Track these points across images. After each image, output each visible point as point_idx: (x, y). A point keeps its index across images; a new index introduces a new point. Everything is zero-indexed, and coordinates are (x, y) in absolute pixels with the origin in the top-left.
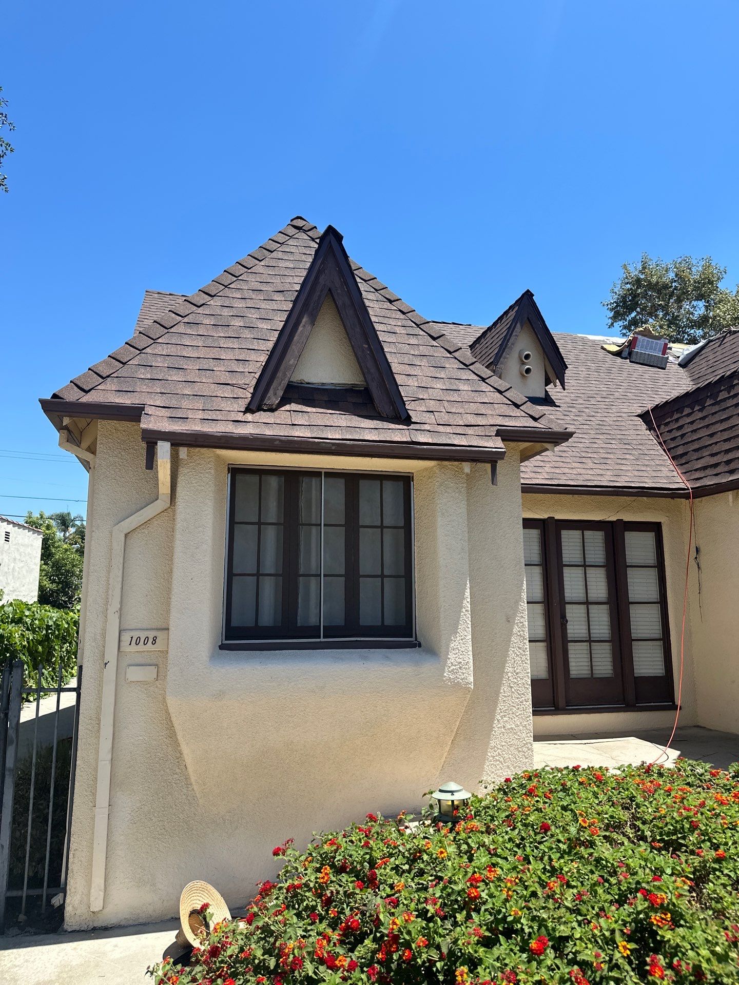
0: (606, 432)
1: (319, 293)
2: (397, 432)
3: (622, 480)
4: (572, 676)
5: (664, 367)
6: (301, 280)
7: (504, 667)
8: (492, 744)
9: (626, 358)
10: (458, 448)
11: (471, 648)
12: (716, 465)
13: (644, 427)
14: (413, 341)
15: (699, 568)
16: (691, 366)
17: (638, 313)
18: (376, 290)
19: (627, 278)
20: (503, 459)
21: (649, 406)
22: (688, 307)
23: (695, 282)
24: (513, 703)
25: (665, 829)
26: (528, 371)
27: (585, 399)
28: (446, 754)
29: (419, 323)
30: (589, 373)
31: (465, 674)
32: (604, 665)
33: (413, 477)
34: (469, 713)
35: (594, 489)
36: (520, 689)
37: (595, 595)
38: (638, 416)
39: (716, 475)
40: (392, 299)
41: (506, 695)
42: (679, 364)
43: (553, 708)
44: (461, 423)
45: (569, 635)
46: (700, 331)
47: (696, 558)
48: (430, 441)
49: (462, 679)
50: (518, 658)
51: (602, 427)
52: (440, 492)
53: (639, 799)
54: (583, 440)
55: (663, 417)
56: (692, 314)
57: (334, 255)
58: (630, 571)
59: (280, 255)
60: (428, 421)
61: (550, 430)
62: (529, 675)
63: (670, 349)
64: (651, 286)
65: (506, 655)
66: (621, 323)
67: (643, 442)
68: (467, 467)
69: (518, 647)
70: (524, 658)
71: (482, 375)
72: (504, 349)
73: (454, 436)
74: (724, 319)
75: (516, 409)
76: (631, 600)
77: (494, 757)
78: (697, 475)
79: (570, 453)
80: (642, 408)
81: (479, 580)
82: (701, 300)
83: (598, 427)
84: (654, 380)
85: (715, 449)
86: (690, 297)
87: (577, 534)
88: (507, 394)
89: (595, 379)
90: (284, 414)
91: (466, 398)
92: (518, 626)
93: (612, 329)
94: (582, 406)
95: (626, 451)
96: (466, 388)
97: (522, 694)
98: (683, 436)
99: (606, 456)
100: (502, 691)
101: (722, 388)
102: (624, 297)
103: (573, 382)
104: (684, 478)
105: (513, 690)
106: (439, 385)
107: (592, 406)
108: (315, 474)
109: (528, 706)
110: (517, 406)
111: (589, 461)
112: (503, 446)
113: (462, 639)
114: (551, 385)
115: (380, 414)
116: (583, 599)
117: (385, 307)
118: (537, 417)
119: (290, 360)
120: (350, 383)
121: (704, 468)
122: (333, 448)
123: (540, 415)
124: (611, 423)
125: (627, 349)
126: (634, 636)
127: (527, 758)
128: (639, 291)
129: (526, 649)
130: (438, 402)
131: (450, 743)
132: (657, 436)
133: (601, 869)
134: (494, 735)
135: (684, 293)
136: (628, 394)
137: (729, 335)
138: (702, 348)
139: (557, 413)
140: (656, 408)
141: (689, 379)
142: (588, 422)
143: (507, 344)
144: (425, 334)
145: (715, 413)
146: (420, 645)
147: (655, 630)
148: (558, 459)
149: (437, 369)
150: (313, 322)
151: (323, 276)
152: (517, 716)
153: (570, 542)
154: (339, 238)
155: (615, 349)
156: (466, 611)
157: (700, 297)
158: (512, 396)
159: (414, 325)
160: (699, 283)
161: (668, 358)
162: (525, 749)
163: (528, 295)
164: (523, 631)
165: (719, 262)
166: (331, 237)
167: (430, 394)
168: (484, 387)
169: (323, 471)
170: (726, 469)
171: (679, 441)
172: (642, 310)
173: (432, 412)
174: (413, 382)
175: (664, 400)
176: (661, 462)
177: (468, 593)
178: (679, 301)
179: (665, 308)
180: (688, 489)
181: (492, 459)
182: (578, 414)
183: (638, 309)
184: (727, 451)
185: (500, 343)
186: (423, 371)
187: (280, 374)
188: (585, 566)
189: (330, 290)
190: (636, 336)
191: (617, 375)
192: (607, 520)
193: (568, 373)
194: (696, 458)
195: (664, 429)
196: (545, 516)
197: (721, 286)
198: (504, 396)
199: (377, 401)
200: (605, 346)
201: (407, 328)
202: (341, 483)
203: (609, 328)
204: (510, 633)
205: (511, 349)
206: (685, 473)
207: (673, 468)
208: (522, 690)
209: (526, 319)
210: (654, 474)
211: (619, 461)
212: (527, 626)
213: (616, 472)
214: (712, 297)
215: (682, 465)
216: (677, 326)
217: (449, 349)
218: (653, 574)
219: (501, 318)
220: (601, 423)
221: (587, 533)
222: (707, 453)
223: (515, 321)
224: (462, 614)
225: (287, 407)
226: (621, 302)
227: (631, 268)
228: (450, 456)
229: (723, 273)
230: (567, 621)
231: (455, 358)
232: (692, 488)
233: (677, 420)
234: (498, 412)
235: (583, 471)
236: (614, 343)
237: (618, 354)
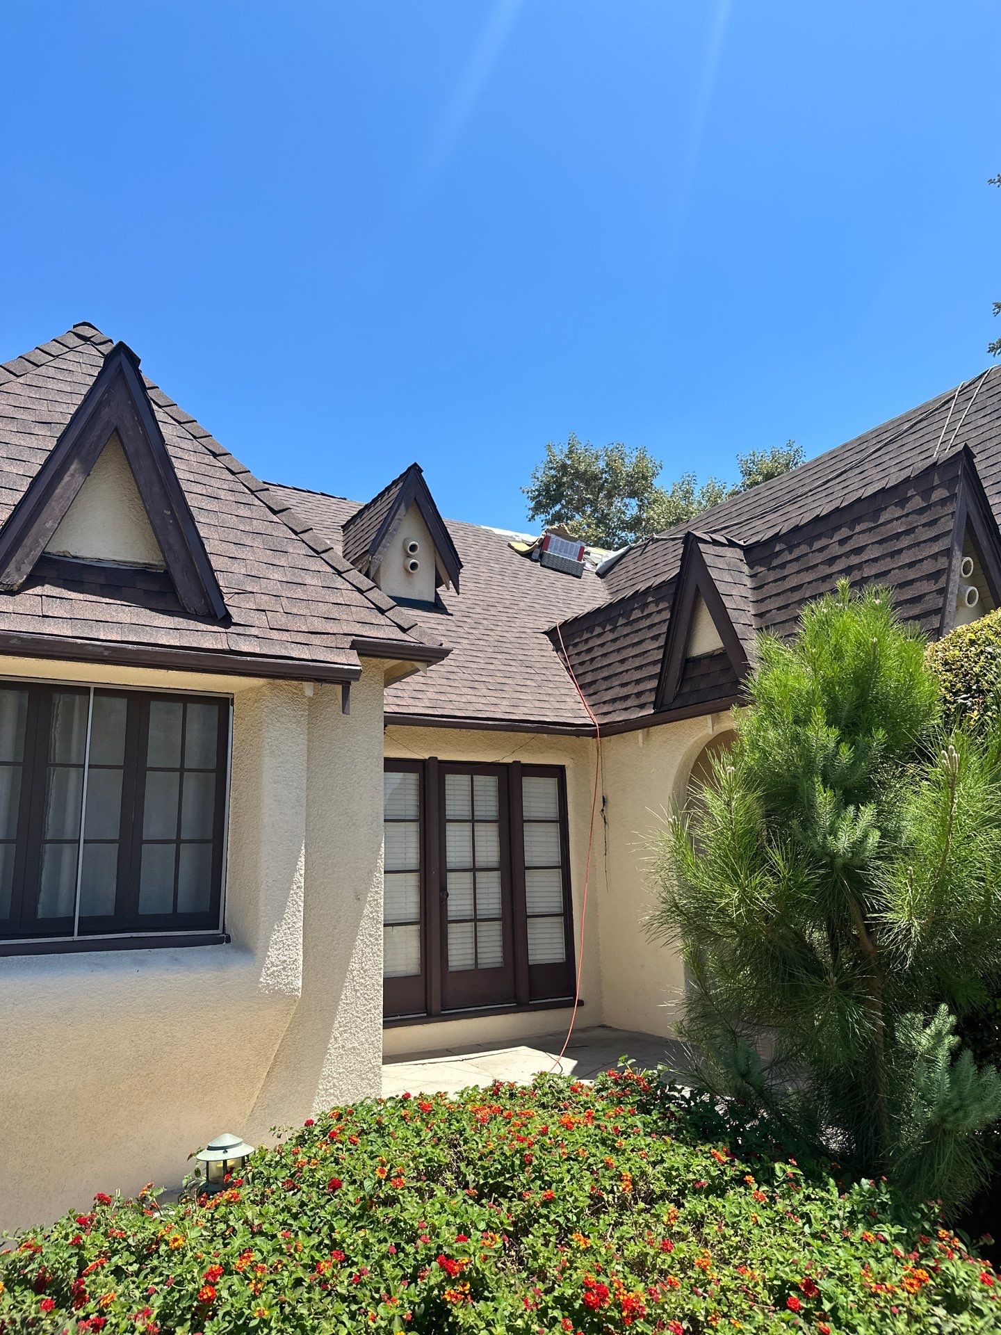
0: (506, 650)
1: (97, 433)
2: (209, 636)
3: (519, 712)
4: (450, 969)
5: (579, 575)
6: (73, 410)
7: (348, 963)
8: (325, 1071)
9: (536, 561)
10: (297, 662)
11: (301, 940)
12: (626, 698)
13: (551, 646)
14: (243, 511)
15: (605, 822)
16: (609, 576)
17: (563, 507)
18: (195, 437)
19: (551, 462)
20: (358, 679)
21: (559, 621)
22: (619, 504)
23: (628, 476)
24: (357, 1012)
25: (492, 1169)
26: (414, 566)
27: (485, 607)
28: (258, 1092)
29: (254, 489)
30: (491, 575)
31: (290, 978)
32: (492, 953)
33: (233, 699)
34: (296, 1031)
35: (486, 722)
36: (368, 992)
37: (484, 859)
38: (545, 633)
39: (626, 709)
40: (217, 452)
41: (348, 1002)
42: (597, 573)
43: (425, 1015)
44: (304, 628)
45: (449, 914)
46: (633, 534)
47: (603, 810)
48: (257, 651)
49: (285, 985)
50: (368, 950)
51: (502, 644)
52: (270, 722)
53: (469, 1132)
54: (478, 660)
55: (573, 635)
56: (624, 513)
57: (126, 384)
58: (527, 828)
59: (51, 372)
60: (257, 623)
61: (421, 645)
62: (382, 972)
63: (588, 553)
64: (579, 475)
65: (352, 947)
66: (543, 517)
67: (548, 665)
68: (308, 689)
69: (369, 934)
70: (375, 949)
71: (337, 567)
72: (384, 535)
73: (293, 645)
74: (658, 523)
75: (380, 615)
76: (527, 864)
77: (326, 1090)
78: (606, 708)
79: (461, 675)
80: (549, 623)
81: (320, 844)
82: (634, 498)
83: (496, 644)
84: (567, 591)
85: (626, 678)
86: (622, 493)
87: (464, 779)
88: (369, 595)
89: (498, 584)
90: (29, 601)
91: (314, 596)
92: (370, 905)
93: (533, 522)
94: (479, 616)
95: (527, 676)
97: (371, 999)
98: (592, 660)
99: (504, 681)
100: (343, 997)
101: (636, 606)
102: (547, 486)
103: (471, 585)
104: (591, 712)
105: (358, 995)
106: (277, 575)
107: (491, 617)
108: (80, 690)
109: (378, 1015)
110: (382, 611)
111: (482, 686)
112: (359, 663)
113: (289, 928)
114: (443, 588)
115: (184, 608)
116: (469, 865)
117: (206, 461)
118: (406, 627)
119: (47, 521)
120: (142, 561)
121: (614, 700)
122: (106, 653)
123: (410, 625)
124: (512, 639)
125: (538, 550)
126: (529, 911)
127: (372, 1088)
128: (565, 479)
129: (380, 936)
130: (274, 598)
131: (264, 1077)
132: (565, 659)
133: (396, 1234)
134: (328, 1059)
135: (615, 488)
136: (535, 605)
137: (651, 543)
138: (623, 556)
139: (448, 622)
140: (565, 625)
141: (607, 592)
142: (486, 638)
143: (387, 530)
144: (262, 504)
145: (628, 635)
146: (228, 940)
147: (556, 904)
148: (444, 682)
149: (275, 553)
150: (87, 472)
151: (107, 409)
152: (362, 1030)
153: (456, 789)
154: (134, 361)
155: (524, 548)
156: (298, 887)
157: (633, 494)
158: (376, 598)
159: (247, 491)
160: (632, 478)
161: (584, 565)
162: (370, 1076)
163: (415, 470)
164: (377, 912)
165: (655, 455)
166: (123, 358)
167: (263, 585)
168: (339, 582)
169: (93, 686)
170: (637, 702)
171: (588, 667)
172: (568, 503)
173: (264, 611)
174: (237, 568)
175: (575, 615)
176: (566, 691)
177: (301, 863)
178: (609, 496)
179: (593, 503)
180: (595, 726)
181: (344, 679)
182: (475, 625)
183: (564, 502)
184: (638, 682)
185: (378, 526)
186: (256, 554)
187: (28, 541)
188: (473, 821)
189: (116, 429)
190: (548, 534)
191: (525, 581)
192: (501, 761)
193: (464, 574)
194: (604, 687)
195: (573, 651)
196: (426, 756)
197: (657, 483)
198: (366, 597)
199: (181, 591)
200: (513, 544)
201: (237, 494)
202: (121, 704)
203: (530, 520)
204: (359, 915)
205: (393, 536)
206: (593, 705)
207: (579, 699)
208: (372, 994)
209: (413, 498)
210: (558, 705)
211: (518, 688)
212: (382, 904)
213: (514, 702)
214: (646, 495)
215: (590, 695)
216: (606, 525)
217: (295, 528)
218: (554, 830)
219: (381, 495)
220: (501, 639)
221: (477, 778)
222: (617, 683)
223: (398, 500)
224: (292, 892)
225: (38, 590)
226: (543, 490)
227: (556, 451)
228: (285, 673)
229: (659, 468)
230: (447, 896)
231: (303, 541)
232: (599, 725)
233: (587, 641)
234: (355, 617)
235: (474, 699)
236: (523, 541)
237: (527, 555)
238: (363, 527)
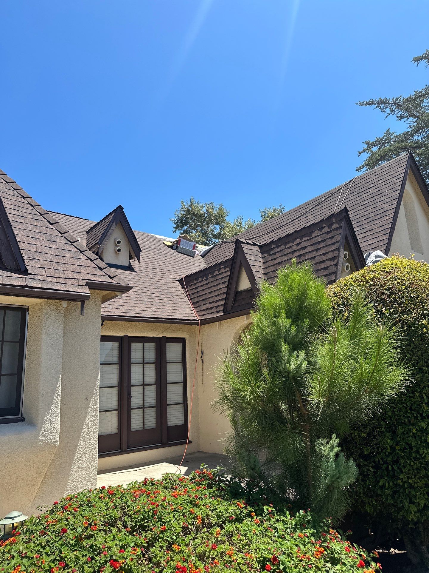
0: (160, 288)
2: (17, 279)
3: (165, 315)
4: (132, 430)
5: (193, 256)
7: (82, 429)
8: (70, 479)
9: (175, 250)
10: (59, 292)
11: (59, 419)
12: (211, 308)
13: (180, 286)
14: (37, 223)
15: (203, 362)
16: (206, 257)
17: (188, 227)
18: (14, 189)
19: (183, 208)
20: (88, 300)
21: (184, 276)
22: (212, 227)
23: (215, 215)
24: (86, 451)
26: (119, 250)
27: (151, 269)
28: (37, 491)
29: (42, 213)
30: (154, 255)
31: (53, 437)
32: (151, 421)
33: (28, 309)
35: (150, 319)
36: (91, 442)
37: (149, 380)
38: (178, 280)
39: (211, 313)
40: (25, 196)
41: (82, 446)
42: (201, 256)
43: (120, 451)
44: (63, 276)
45: (132, 405)
46: (217, 240)
47: (201, 357)
48: (40, 286)
49: (51, 440)
50: (91, 423)
51: (158, 285)
52: (46, 319)
54: (147, 292)
55: (190, 282)
56: (214, 231)
58: (168, 366)
60: (40, 273)
61: (119, 284)
62: (98, 432)
63: (197, 247)
64: (195, 214)
65: (84, 421)
66: (179, 231)
67: (179, 294)
68: (64, 304)
69: (92, 416)
70: (95, 422)
71: (80, 249)
72: (105, 236)
73: (57, 284)
74: (228, 236)
75: (100, 271)
76: (168, 382)
77: (70, 488)
78: (203, 313)
79: (140, 299)
80: (179, 276)
82: (218, 225)
83: (156, 285)
84: (188, 263)
85: (212, 300)
86: (213, 223)
87: (140, 345)
88: (95, 262)
89: (158, 259)
91: (69, 262)
92: (92, 402)
94: (149, 273)
95: (169, 299)
96: (69, 255)
97: (92, 445)
98: (198, 292)
99: (159, 301)
100: (79, 444)
101: (216, 269)
102: (181, 218)
103: (145, 259)
104: (197, 315)
105: (87, 443)
106: (51, 252)
107: (154, 273)
109: (96, 452)
110: (101, 269)
111: (149, 303)
112: (89, 292)
113: (53, 414)
114: (132, 260)
115: (5, 266)
116: (142, 383)
117: (19, 200)
118: (112, 276)
121: (206, 310)
123: (114, 275)
124: (164, 283)
125: (176, 245)
126: (168, 402)
127: (92, 485)
128: (189, 216)
129: (97, 416)
130: (49, 262)
131: (40, 483)
132: (186, 291)
134: (72, 473)
135: (210, 220)
136: (174, 268)
137: (223, 243)
138: (212, 248)
139: (134, 275)
140: (186, 277)
141: (205, 264)
142: (151, 282)
143: (107, 234)
144: (45, 220)
145: (212, 282)
146: (24, 420)
147: (180, 399)
148: (132, 301)
149: (51, 242)
152: (88, 459)
153: (136, 349)
155: (170, 244)
156: (58, 395)
157: (217, 223)
158: (98, 263)
159: (38, 214)
160: (217, 216)
161: (195, 252)
162: (92, 480)
163: (120, 208)
164: (96, 405)
165: (226, 207)
167: (44, 256)
168: (81, 256)
170: (216, 310)
171: (196, 295)
172: (190, 226)
173: (44, 268)
174: (31, 248)
175: (191, 273)
176: (186, 306)
177: (59, 384)
178: (208, 224)
179: (201, 226)
180: (198, 320)
181: (82, 300)
182: (146, 277)
183: (188, 225)
184: (217, 301)
185: (103, 232)
186: (41, 243)
188: (144, 363)
190: (180, 238)
191: (169, 258)
192: (157, 336)
193: (142, 255)
194: (203, 304)
195: (189, 288)
196: (123, 334)
197: (227, 219)
198: (93, 263)
199: (4, 258)
200: (165, 242)
201: (34, 215)
203: (174, 233)
204: (87, 407)
205: (110, 237)
206: (198, 312)
207: (192, 309)
208: (93, 442)
209: (119, 220)
210: (183, 312)
211: (165, 304)
212: (98, 402)
213: (163, 310)
214: (223, 224)
215: (196, 307)
216: (206, 236)
217: (61, 231)
218: (180, 366)
219: (105, 219)
220: (158, 283)
221: (146, 344)
222: (208, 302)
223: (112, 221)
224: (55, 397)
226: (180, 220)
227: (185, 204)
228: (53, 297)
229: (228, 213)
230: (131, 397)
231: (64, 237)
232: (200, 320)
233: (195, 284)
234: (88, 272)
235: (145, 309)
236: (169, 241)
237: (171, 247)
238: (96, 232)
